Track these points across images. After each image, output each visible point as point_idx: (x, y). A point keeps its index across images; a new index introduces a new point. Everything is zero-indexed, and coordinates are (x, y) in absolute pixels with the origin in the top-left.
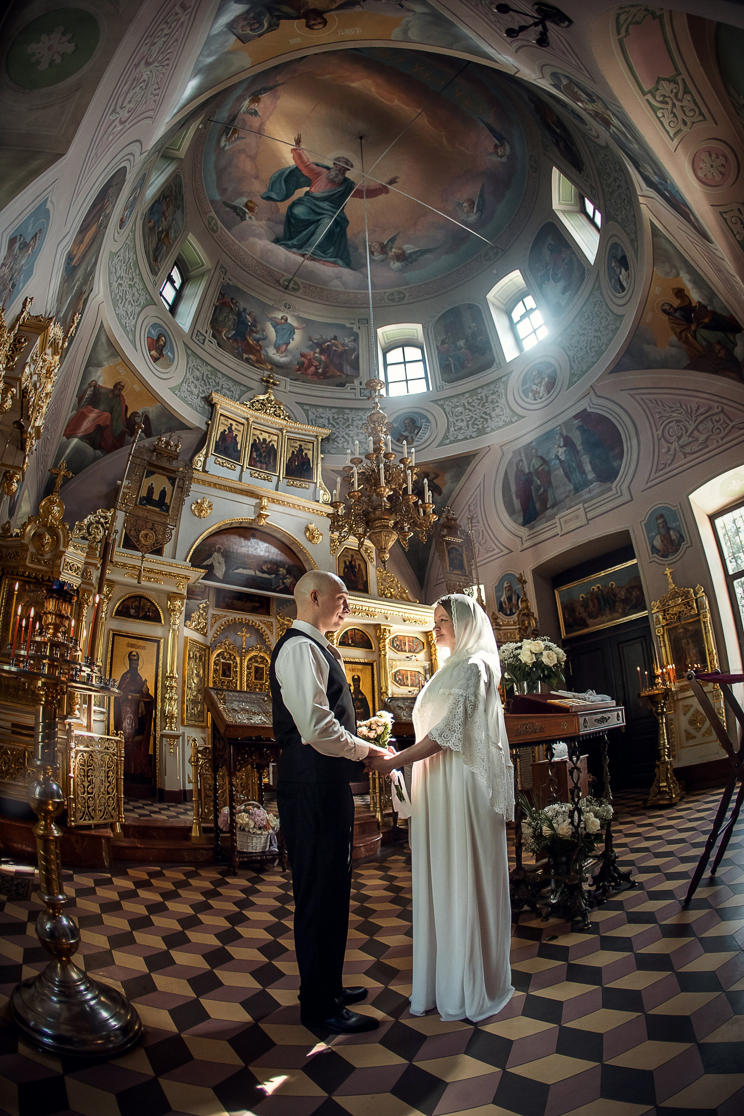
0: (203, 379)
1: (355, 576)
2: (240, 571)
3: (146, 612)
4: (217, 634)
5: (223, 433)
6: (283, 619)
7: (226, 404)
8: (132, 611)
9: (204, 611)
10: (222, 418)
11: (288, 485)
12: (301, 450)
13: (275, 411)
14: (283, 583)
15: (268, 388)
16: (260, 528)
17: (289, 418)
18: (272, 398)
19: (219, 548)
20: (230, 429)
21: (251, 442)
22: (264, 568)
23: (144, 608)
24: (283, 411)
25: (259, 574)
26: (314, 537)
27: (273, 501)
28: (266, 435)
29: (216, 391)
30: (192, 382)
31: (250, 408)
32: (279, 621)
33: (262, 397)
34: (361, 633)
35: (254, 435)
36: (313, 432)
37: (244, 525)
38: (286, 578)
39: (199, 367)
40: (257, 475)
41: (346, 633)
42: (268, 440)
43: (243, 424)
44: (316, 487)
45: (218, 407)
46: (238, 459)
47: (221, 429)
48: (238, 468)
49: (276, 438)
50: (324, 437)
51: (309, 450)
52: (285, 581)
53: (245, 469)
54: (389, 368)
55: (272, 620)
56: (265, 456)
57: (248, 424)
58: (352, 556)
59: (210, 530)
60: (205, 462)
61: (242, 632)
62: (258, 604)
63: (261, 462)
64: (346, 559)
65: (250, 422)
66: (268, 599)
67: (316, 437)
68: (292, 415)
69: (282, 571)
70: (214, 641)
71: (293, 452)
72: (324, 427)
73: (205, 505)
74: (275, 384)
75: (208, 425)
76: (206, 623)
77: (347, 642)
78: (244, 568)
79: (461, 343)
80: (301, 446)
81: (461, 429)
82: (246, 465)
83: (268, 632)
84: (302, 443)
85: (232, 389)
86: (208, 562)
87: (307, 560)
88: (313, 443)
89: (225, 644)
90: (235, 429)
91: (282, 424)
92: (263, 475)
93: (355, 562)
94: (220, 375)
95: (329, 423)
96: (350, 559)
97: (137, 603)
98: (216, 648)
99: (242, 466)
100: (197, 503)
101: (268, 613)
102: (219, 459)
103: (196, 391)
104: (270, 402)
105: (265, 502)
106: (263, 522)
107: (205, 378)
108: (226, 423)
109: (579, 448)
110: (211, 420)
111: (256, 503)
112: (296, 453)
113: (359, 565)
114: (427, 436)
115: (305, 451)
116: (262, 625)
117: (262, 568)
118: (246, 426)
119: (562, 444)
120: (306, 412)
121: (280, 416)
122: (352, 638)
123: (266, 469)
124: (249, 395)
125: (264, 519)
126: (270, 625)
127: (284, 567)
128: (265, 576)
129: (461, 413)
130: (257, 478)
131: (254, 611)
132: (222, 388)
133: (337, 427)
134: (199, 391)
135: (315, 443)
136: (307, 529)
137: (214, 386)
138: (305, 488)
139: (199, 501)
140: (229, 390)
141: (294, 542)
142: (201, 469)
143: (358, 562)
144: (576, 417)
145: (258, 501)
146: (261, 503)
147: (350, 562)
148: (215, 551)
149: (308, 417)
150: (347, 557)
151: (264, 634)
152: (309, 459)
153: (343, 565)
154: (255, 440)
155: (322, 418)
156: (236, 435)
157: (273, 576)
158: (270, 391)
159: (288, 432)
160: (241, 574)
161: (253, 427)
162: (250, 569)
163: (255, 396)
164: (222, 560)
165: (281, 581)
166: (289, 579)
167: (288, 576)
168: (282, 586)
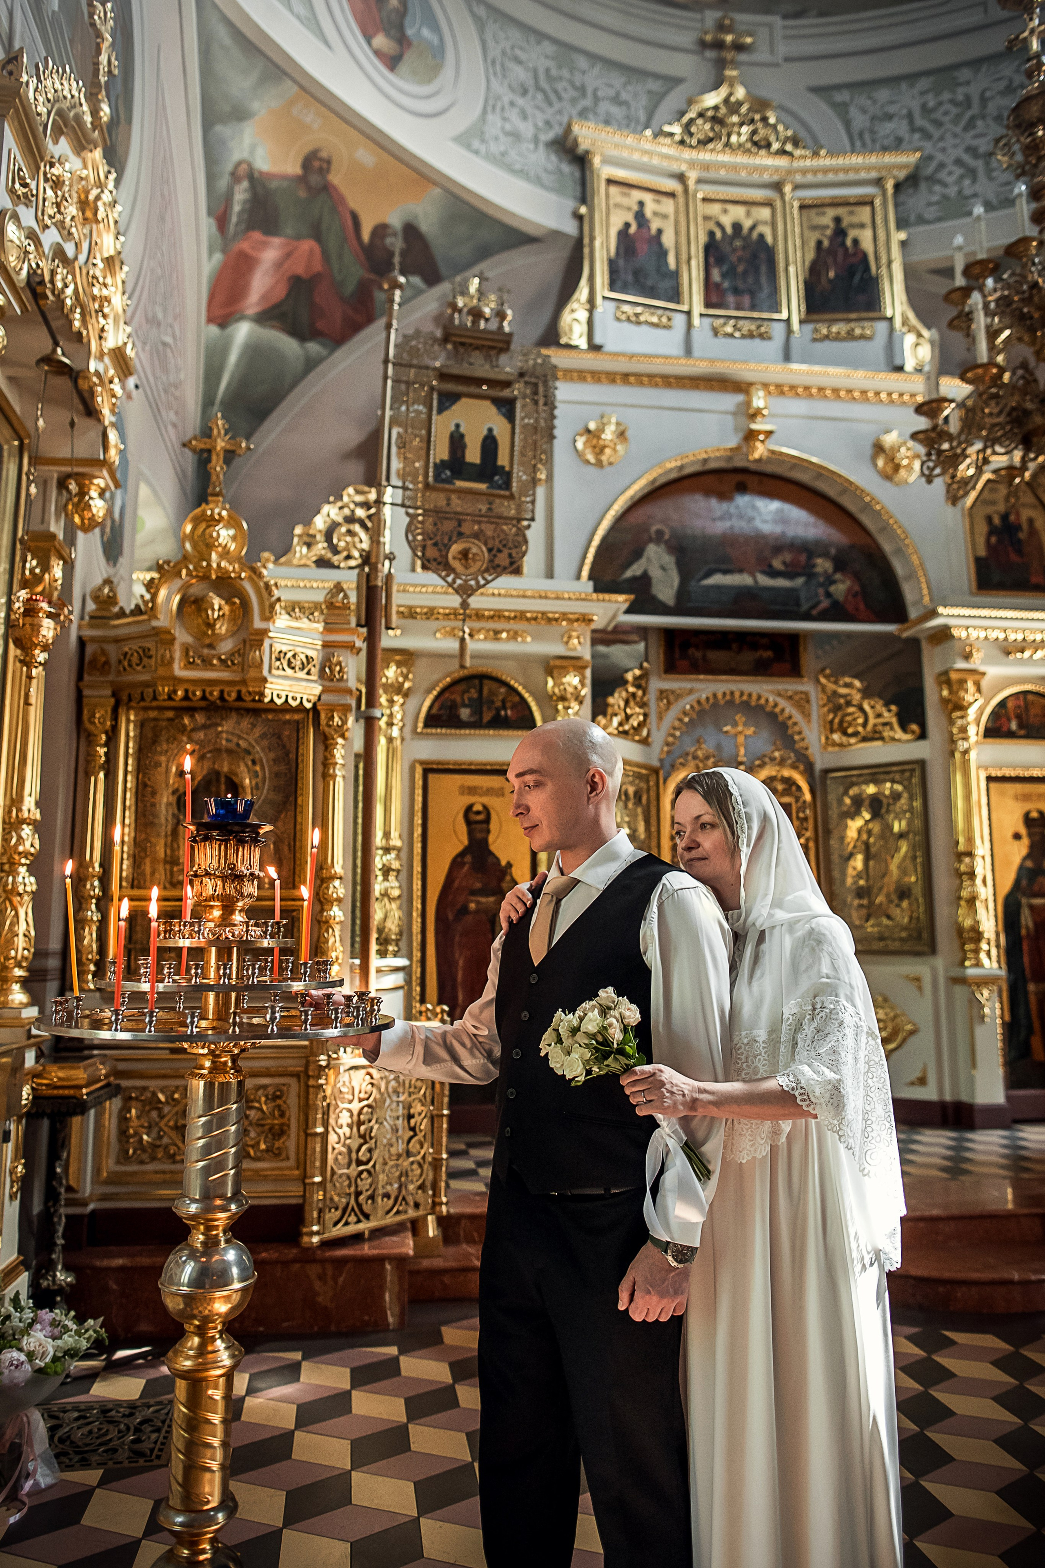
0: (538, 88)
1: (1019, 552)
2: (717, 579)
4: (673, 735)
5: (623, 233)
6: (836, 683)
7: (617, 146)
9: (638, 687)
10: (613, 190)
11: (815, 340)
12: (840, 232)
13: (754, 132)
14: (828, 595)
15: (721, 64)
16: (753, 467)
17: (796, 143)
18: (740, 93)
19: (660, 533)
20: (640, 216)
21: (703, 239)
22: (777, 564)
24: (774, 127)
25: (764, 581)
26: (897, 468)
27: (780, 390)
28: (737, 213)
29: (583, 114)
30: (512, 104)
31: (682, 142)
32: (824, 689)
33: (712, 99)
35: (706, 218)
36: (869, 169)
37: (712, 465)
38: (834, 582)
39: (518, 52)
40: (729, 329)
41: (1003, 703)
42: (747, 224)
43: (672, 195)
44: (892, 329)
45: (597, 161)
46: (675, 295)
47: (616, 223)
48: (679, 320)
49: (765, 213)
50: (902, 175)
51: (862, 226)
52: (832, 589)
53: (696, 321)
55: (806, 687)
56: (745, 273)
57: (686, 190)
58: (1008, 500)
59: (630, 492)
60: (590, 323)
61: (735, 724)
62: (768, 654)
63: (736, 291)
64: (990, 510)
65: (691, 183)
66: (794, 638)
67: (879, 182)
68: (803, 134)
69: (823, 565)
70: (668, 752)
71: (819, 243)
72: (897, 145)
73: (608, 435)
74: (739, 47)
75: (580, 218)
76: (645, 715)
77: (1005, 729)
78: (725, 572)
80: (838, 220)
82: (698, 307)
83: (797, 717)
84: (841, 211)
85: (624, 96)
86: (634, 570)
87: (885, 528)
88: (871, 203)
89: (695, 757)
90: (655, 214)
91: (777, 169)
92: (747, 326)
93: (1018, 514)
94: (582, 62)
95: (913, 129)
96: (1001, 509)
97: (474, 694)
98: (673, 768)
99: (689, 313)
100: (588, 431)
101: (795, 671)
102: (626, 308)
103: (527, 129)
104: (734, 107)
105: (759, 401)
106: (759, 450)
107: (543, 84)
108: (625, 201)
110: (583, 200)
111: (739, 405)
112: (826, 243)
115: (852, 234)
116: (782, 703)
117: (770, 566)
118: (681, 200)
120: (842, 110)
121: (769, 145)
122: (1018, 717)
123: (753, 308)
124: (674, 101)
125: (762, 442)
126: (802, 702)
127: (825, 555)
128: (781, 583)
130: (731, 336)
131: (761, 669)
132: (597, 99)
133: (936, 134)
134: (536, 126)
135: (878, 202)
136: (879, 448)
137: (574, 101)
138: (862, 337)
139: (592, 426)
140: (616, 100)
141: (848, 487)
142: (583, 344)
143: (1026, 514)
145: (740, 398)
146: (749, 403)
147: (1005, 517)
148: (650, 540)
149: (847, 125)
150: (994, 503)
151: (790, 723)
152: (865, 256)
153: (982, 528)
154: (711, 234)
155: (889, 117)
156: (660, 232)
157: (800, 581)
158: (730, 73)
159: (796, 187)
160: (718, 588)
161: (700, 195)
162: (741, 571)
163: (690, 102)
164: (669, 560)
165: (821, 591)
166: (843, 582)
167: (838, 576)
168: (825, 604)
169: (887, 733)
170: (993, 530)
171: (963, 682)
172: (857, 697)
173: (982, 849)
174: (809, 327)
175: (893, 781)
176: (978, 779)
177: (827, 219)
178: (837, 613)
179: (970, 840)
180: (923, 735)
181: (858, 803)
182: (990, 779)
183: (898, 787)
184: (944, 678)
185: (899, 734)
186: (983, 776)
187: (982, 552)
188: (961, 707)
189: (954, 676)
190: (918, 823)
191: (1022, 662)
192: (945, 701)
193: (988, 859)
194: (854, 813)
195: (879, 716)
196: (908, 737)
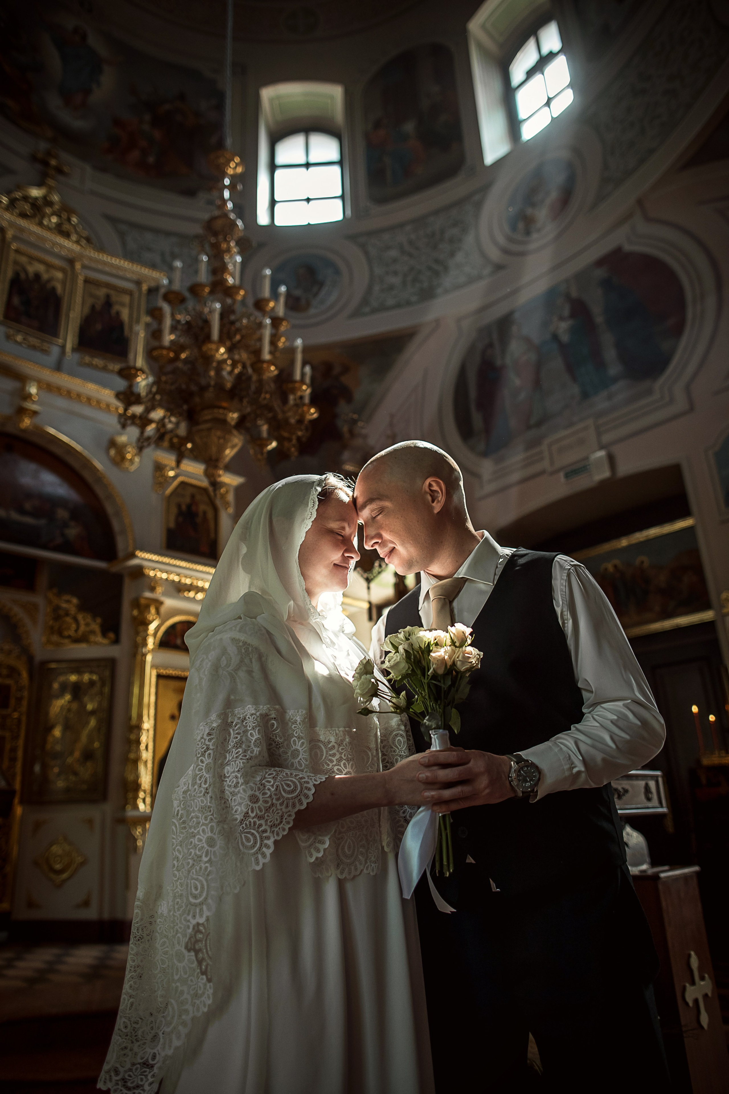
1: (196, 530)
6: (60, 599)
12: (108, 303)
13: (61, 224)
14: (63, 534)
15: (45, 175)
16: (19, 434)
17: (88, 240)
18: (55, 197)
21: (10, 274)
22: (28, 506)
24: (76, 226)
26: (123, 458)
27: (50, 388)
28: (41, 268)
32: (50, 602)
33: (35, 192)
35: (16, 263)
38: (69, 527)
40: (19, 339)
41: (173, 627)
42: (45, 276)
49: (59, 275)
50: (153, 285)
52: (66, 531)
54: (278, 173)
55: (38, 599)
56: (37, 307)
58: (193, 496)
62: (10, 571)
63: (30, 316)
64: (180, 501)
65: (9, 236)
66: (32, 561)
67: (138, 283)
68: (93, 237)
71: (93, 307)
72: (153, 267)
74: (60, 171)
77: (172, 644)
79: (409, 127)
80: (108, 296)
81: (391, 288)
84: (112, 292)
87: (110, 498)
91: (72, 251)
92: (32, 340)
93: (197, 506)
95: (164, 263)
96: (188, 500)
101: (30, 587)
104: (50, 204)
105: (33, 390)
106: (27, 422)
109: (599, 319)
111: (15, 388)
112: (98, 308)
113: (205, 513)
114: (333, 298)
115: (117, 307)
117: (22, 506)
119: (566, 312)
120: (122, 235)
121: (70, 235)
123: (39, 330)
125: (30, 417)
126: (32, 610)
127: (66, 508)
129: (395, 261)
135: (136, 295)
136: (112, 443)
138: (113, 372)
141: (87, 464)
143: (202, 507)
144: (600, 263)
145: (17, 384)
146: (23, 389)
147: (189, 507)
149: (124, 244)
150: (184, 497)
151: (20, 624)
152: (123, 323)
153: (174, 510)
154: (17, 275)
155: (150, 250)
157: (42, 522)
158: (51, 182)
159: (84, 267)
161: (14, 246)
163: (19, 187)
165: (58, 531)
166: (75, 528)
167: (72, 523)
168: (60, 540)
169: (92, 638)
170: (180, 513)
171: (147, 607)
172: (73, 610)
173: (147, 724)
174: (77, 356)
175: (91, 672)
176: (150, 675)
177: (102, 292)
178: (66, 548)
179: (140, 717)
180: (116, 641)
181: (64, 688)
182: (159, 676)
183: (95, 677)
184: (136, 603)
185: (99, 639)
186: (154, 673)
187: (172, 525)
188: (146, 624)
189: (143, 601)
190: (105, 704)
191: (188, 599)
192: (134, 619)
193: (151, 732)
194: (60, 694)
195: (87, 625)
196: (105, 641)
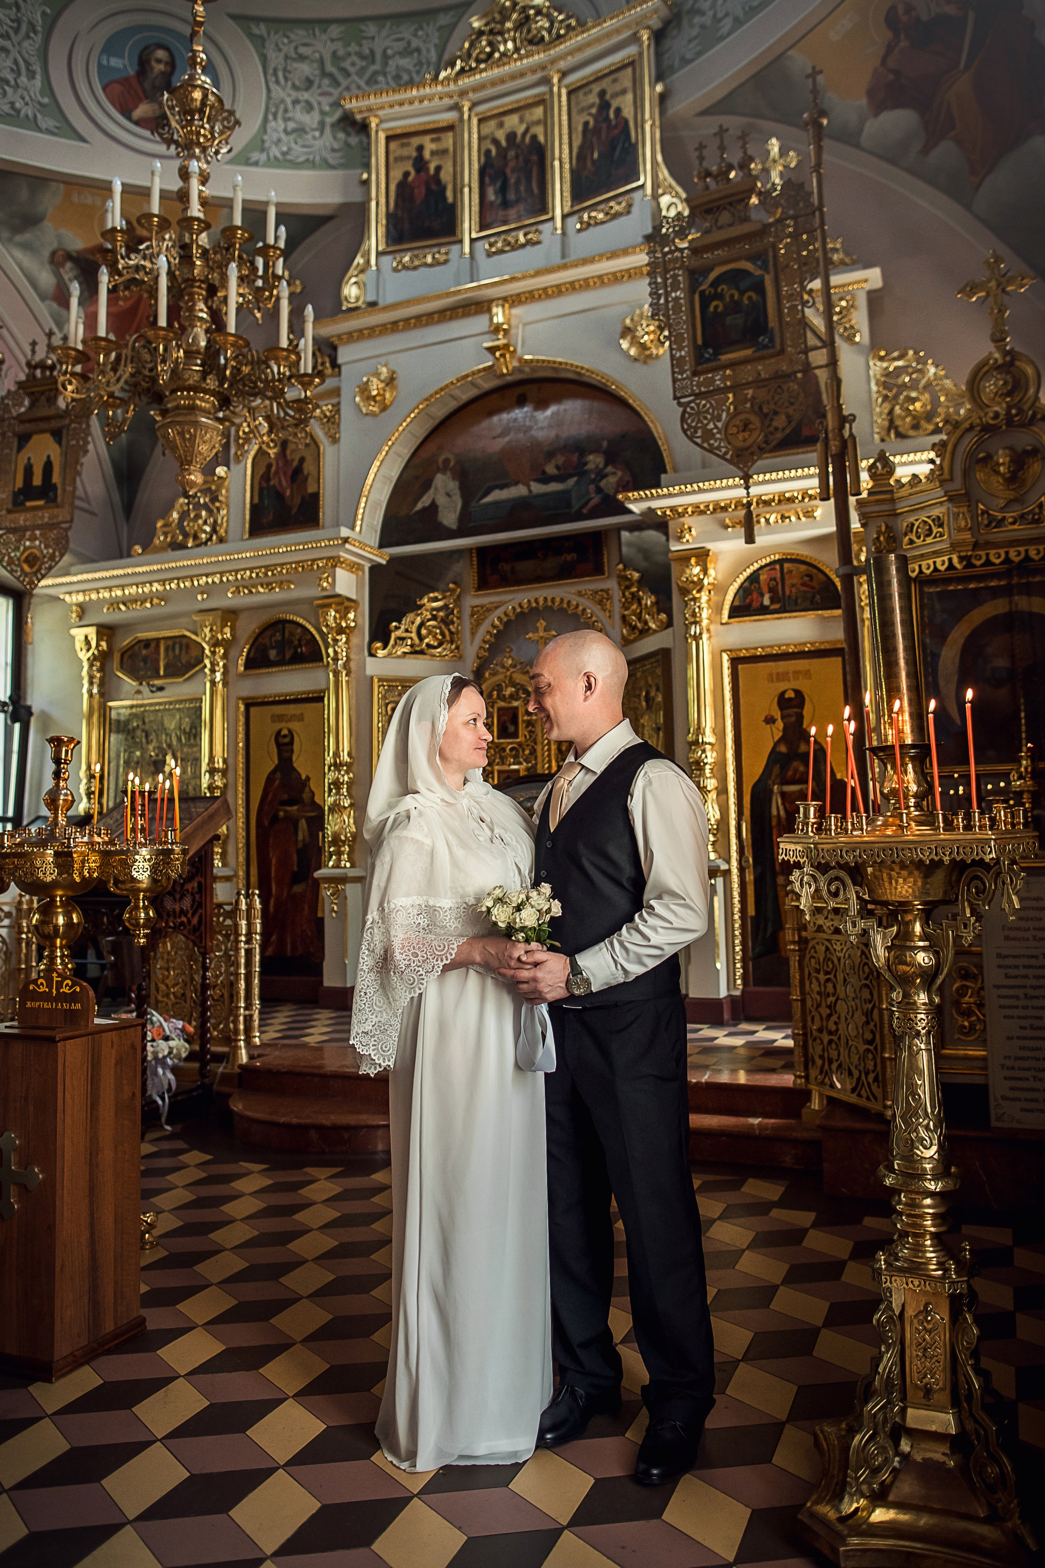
0: (324, 75)
2: (496, 495)
3: (296, 648)
5: (405, 183)
8: (273, 654)
10: (392, 144)
11: (579, 230)
12: (604, 106)
14: (599, 490)
19: (447, 461)
20: (419, 160)
22: (550, 469)
23: (292, 642)
25: (537, 488)
28: (513, 121)
34: (803, 568)
36: (623, 29)
38: (605, 476)
40: (499, 245)
41: (753, 578)
43: (449, 128)
45: (375, 123)
47: (398, 174)
48: (455, 251)
49: (537, 113)
50: (655, 22)
51: (623, 92)
52: (603, 484)
53: (469, 244)
55: (608, 583)
56: (517, 182)
57: (461, 118)
63: (506, 205)
65: (466, 109)
67: (637, 38)
71: (586, 125)
78: (502, 487)
80: (603, 94)
82: (468, 234)
84: (606, 83)
86: (424, 502)
88: (632, 64)
90: (433, 152)
92: (515, 237)
97: (279, 637)
99: (461, 243)
102: (402, 256)
103: (312, 119)
104: (510, 12)
106: (508, 364)
107: (329, 68)
110: (367, 166)
112: (592, 123)
115: (614, 103)
117: (544, 472)
118: (457, 129)
122: (771, 590)
127: (598, 449)
128: (554, 487)
130: (502, 251)
131: (564, 574)
137: (361, 72)
138: (621, 213)
146: (493, 320)
148: (438, 470)
152: (624, 121)
154: (487, 153)
157: (572, 481)
159: (564, 74)
160: (496, 504)
162: (516, 483)
164: (453, 485)
165: (592, 487)
166: (614, 473)
167: (610, 469)
168: (596, 500)
174: (573, 220)
182: (734, 663)
